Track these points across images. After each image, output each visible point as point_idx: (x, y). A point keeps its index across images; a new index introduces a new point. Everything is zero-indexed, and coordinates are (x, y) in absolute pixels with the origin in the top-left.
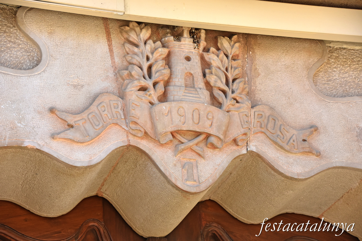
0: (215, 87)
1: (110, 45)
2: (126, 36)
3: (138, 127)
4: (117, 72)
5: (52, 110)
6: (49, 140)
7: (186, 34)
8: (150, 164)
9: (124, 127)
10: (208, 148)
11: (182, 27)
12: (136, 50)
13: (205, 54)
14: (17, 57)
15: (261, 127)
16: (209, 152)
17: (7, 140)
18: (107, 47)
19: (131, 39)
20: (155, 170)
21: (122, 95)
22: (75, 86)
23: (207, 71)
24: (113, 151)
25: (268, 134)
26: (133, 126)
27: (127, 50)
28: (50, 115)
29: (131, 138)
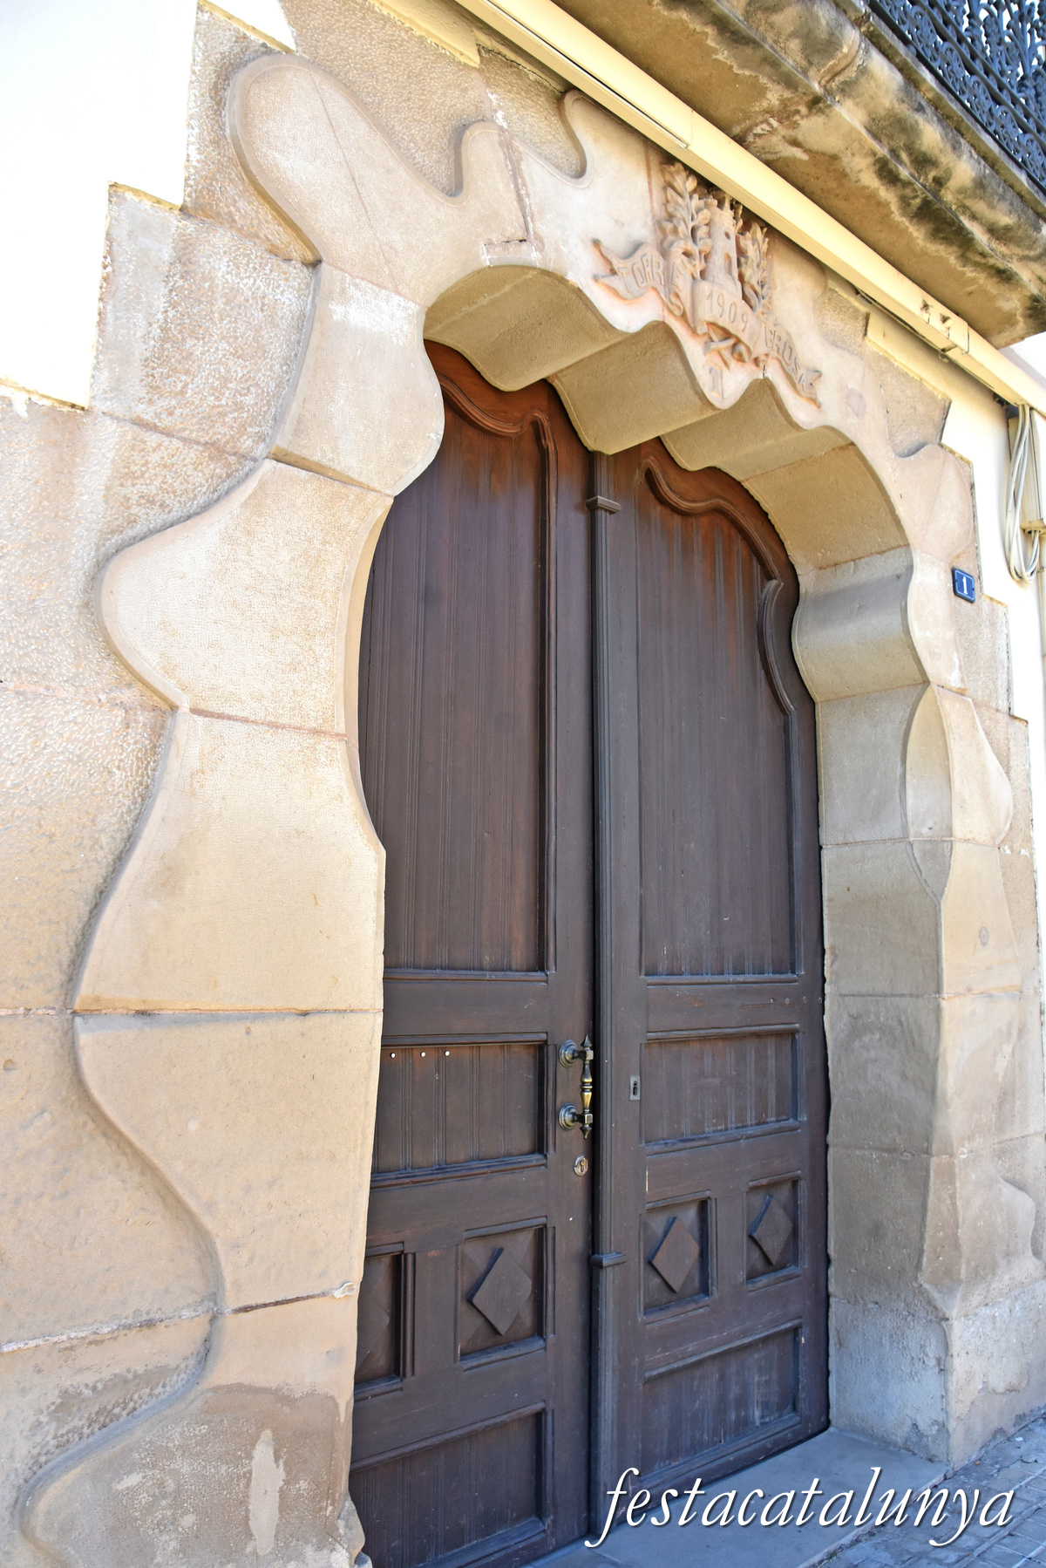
0: (749, 283)
1: (650, 183)
2: (668, 178)
3: (679, 303)
4: (659, 225)
5: (596, 243)
6: (591, 282)
7: (727, 205)
8: (673, 354)
9: (663, 295)
10: (734, 358)
11: (725, 193)
12: (680, 200)
13: (741, 237)
14: (556, 157)
15: (778, 352)
16: (733, 363)
17: (552, 264)
18: (647, 184)
19: (675, 185)
20: (679, 365)
21: (665, 253)
22: (617, 221)
23: (743, 260)
24: (650, 323)
25: (783, 363)
26: (674, 299)
27: (669, 197)
28: (591, 248)
29: (666, 313)
